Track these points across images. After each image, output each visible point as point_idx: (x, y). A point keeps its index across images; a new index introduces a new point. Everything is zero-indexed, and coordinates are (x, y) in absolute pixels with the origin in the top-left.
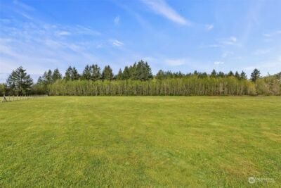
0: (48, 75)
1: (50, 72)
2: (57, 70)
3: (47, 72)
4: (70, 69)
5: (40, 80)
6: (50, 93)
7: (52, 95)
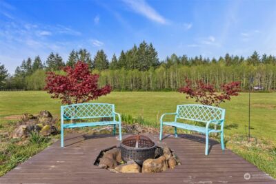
0: (27, 65)
1: (29, 61)
2: (38, 58)
3: (26, 60)
4: (52, 56)
5: (17, 71)
6: (28, 87)
7: (30, 90)
